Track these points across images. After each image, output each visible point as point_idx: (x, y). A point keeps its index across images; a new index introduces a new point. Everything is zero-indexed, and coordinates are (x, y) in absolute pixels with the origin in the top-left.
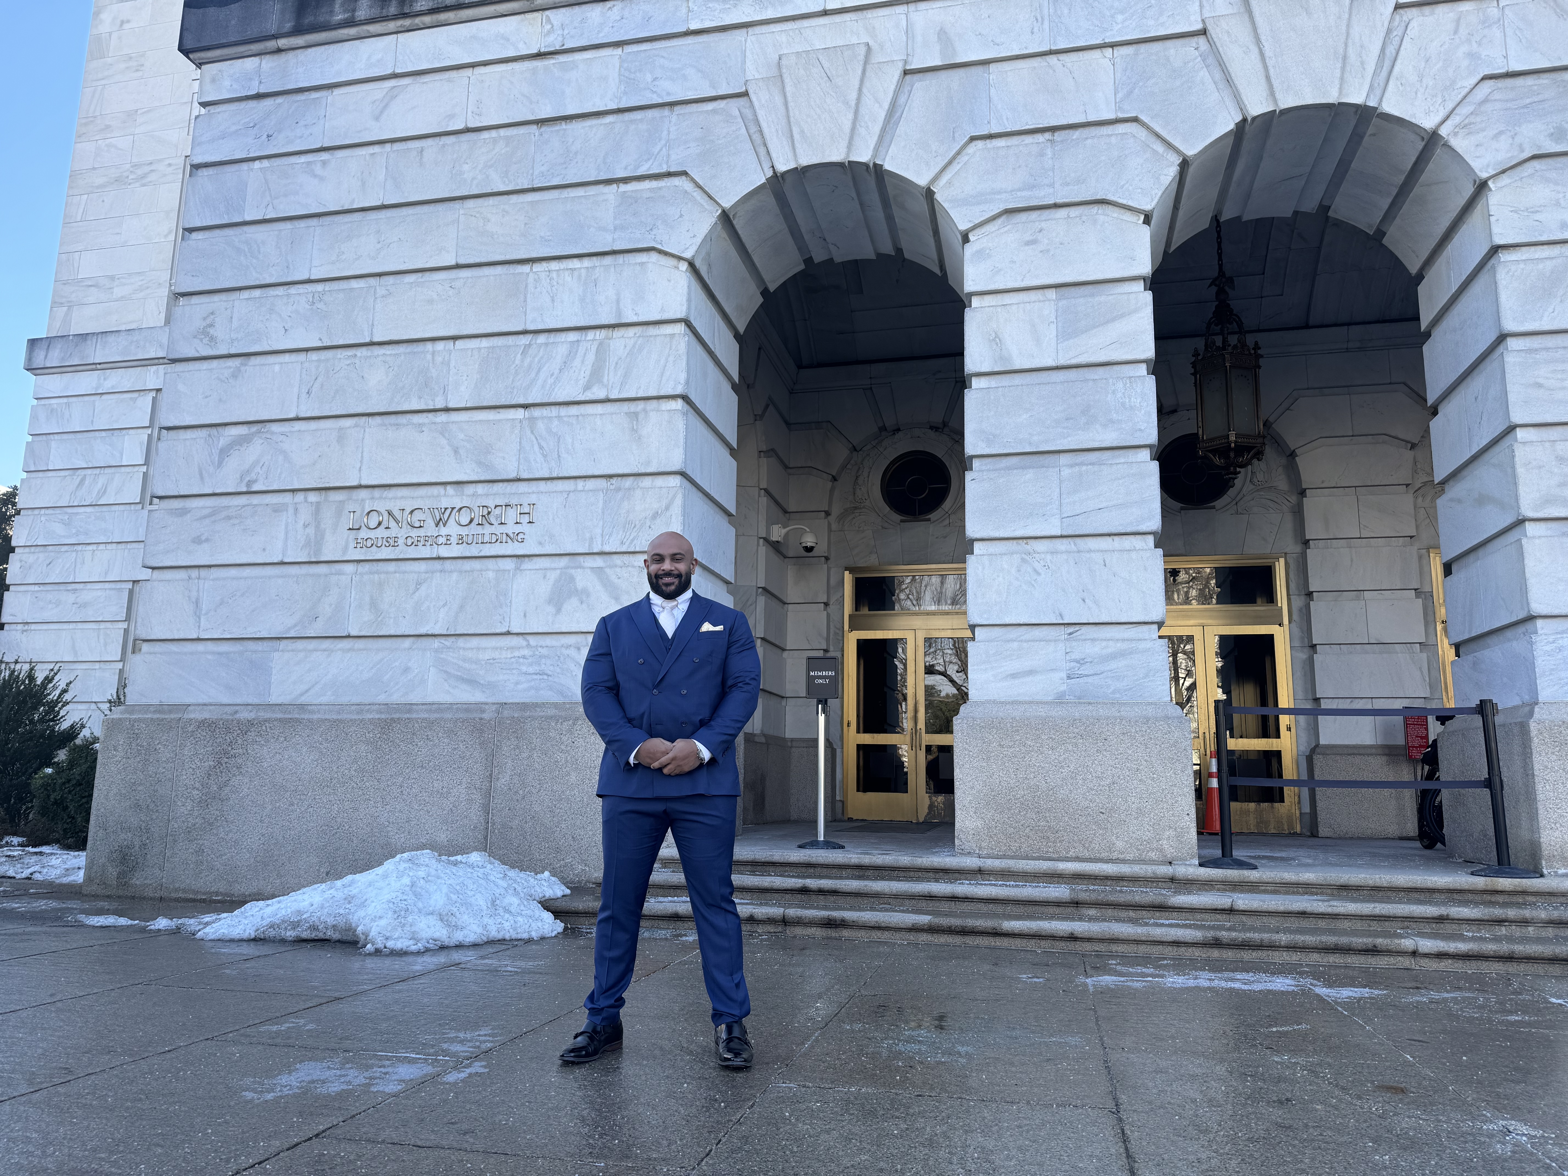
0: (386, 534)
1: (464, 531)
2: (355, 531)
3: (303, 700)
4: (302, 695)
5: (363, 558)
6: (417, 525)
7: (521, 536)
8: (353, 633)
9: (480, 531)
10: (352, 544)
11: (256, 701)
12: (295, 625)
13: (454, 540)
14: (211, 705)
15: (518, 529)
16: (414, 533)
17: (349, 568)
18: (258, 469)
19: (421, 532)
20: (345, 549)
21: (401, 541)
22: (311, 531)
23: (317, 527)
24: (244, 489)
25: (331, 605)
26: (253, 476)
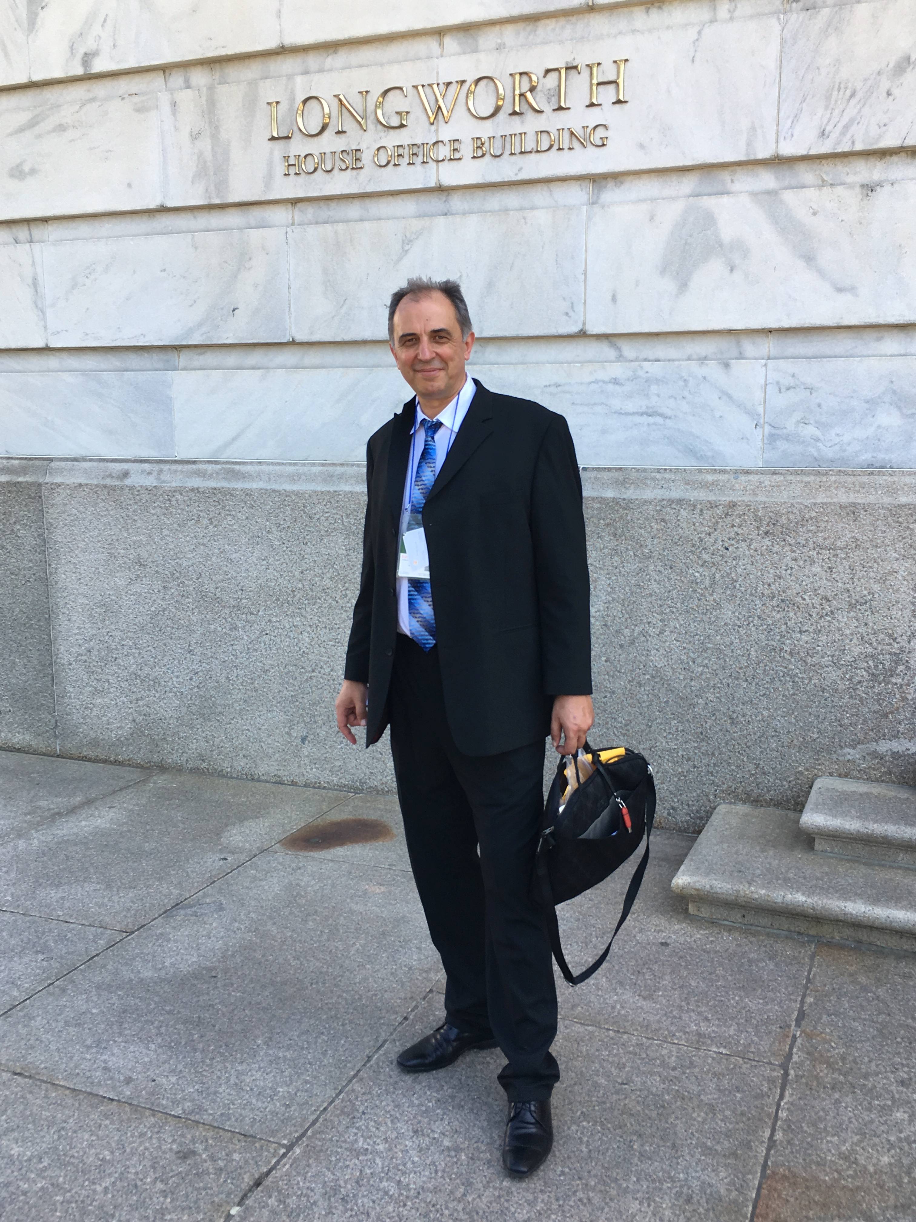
0: (337, 144)
1: (485, 130)
2: (282, 142)
3: (229, 454)
4: (227, 445)
5: (301, 194)
6: (395, 122)
7: (600, 132)
8: (299, 338)
9: (516, 126)
10: (280, 168)
11: (153, 454)
12: (200, 325)
13: (467, 150)
14: (85, 460)
15: (594, 117)
16: (392, 140)
17: (280, 215)
18: (97, 29)
19: (403, 138)
20: (269, 178)
21: (367, 158)
22: (205, 144)
23: (215, 136)
24: (79, 71)
25: (256, 286)
26: (90, 44)
